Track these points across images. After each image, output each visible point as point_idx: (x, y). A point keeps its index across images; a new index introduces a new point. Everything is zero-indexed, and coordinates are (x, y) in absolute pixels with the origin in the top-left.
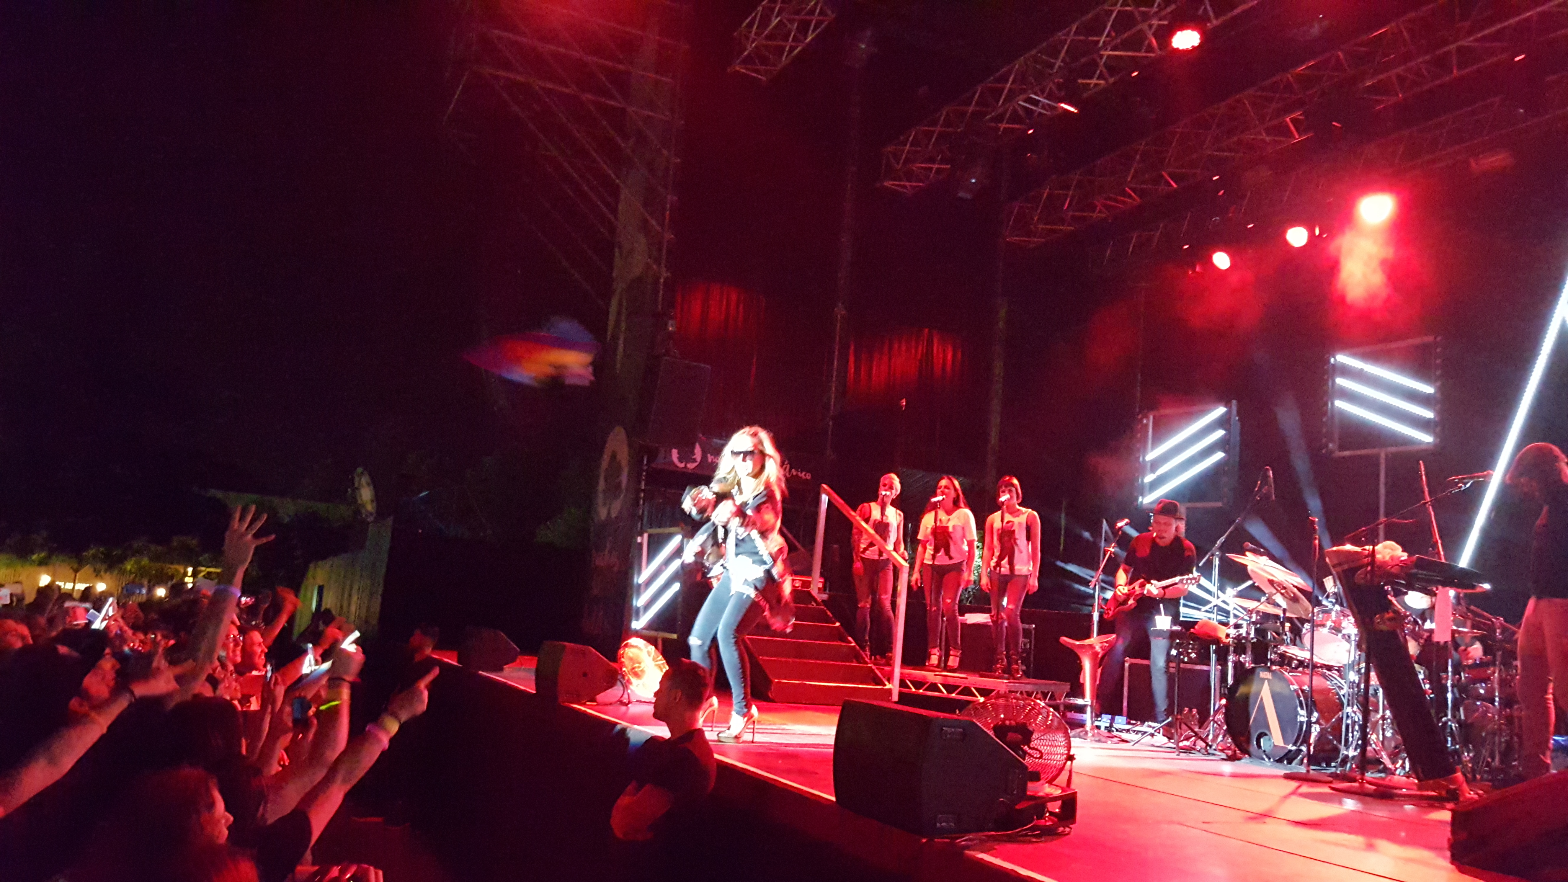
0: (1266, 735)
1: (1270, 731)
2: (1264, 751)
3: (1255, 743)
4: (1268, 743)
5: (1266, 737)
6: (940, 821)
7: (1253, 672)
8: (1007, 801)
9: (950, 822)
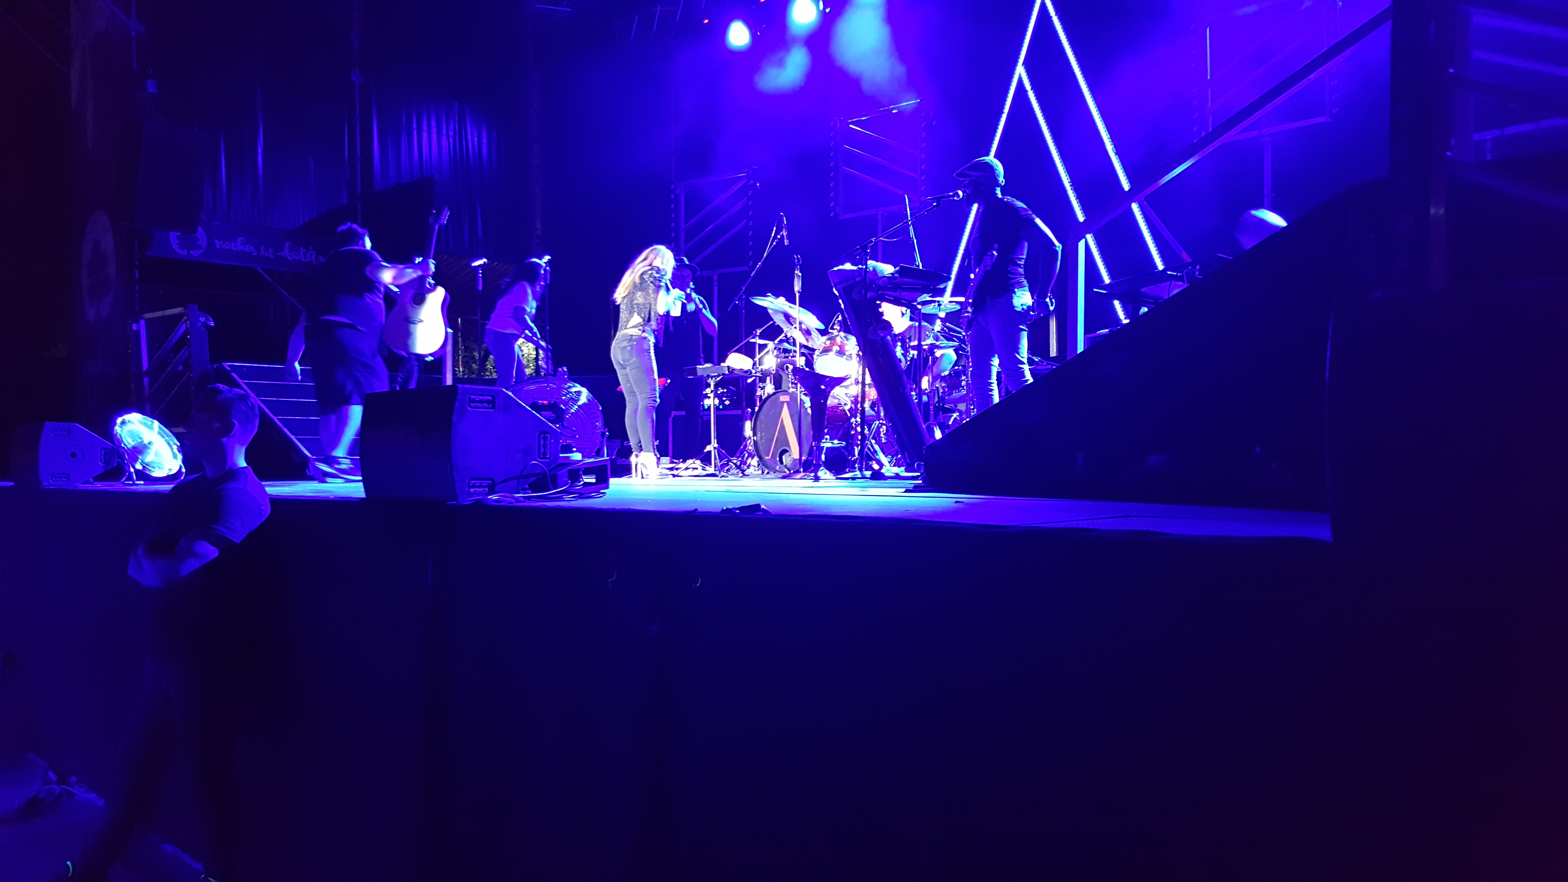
0: (788, 451)
1: (790, 447)
2: (786, 466)
3: (778, 459)
4: (790, 458)
5: (788, 454)
6: (474, 486)
7: (774, 396)
8: (540, 464)
9: (484, 487)
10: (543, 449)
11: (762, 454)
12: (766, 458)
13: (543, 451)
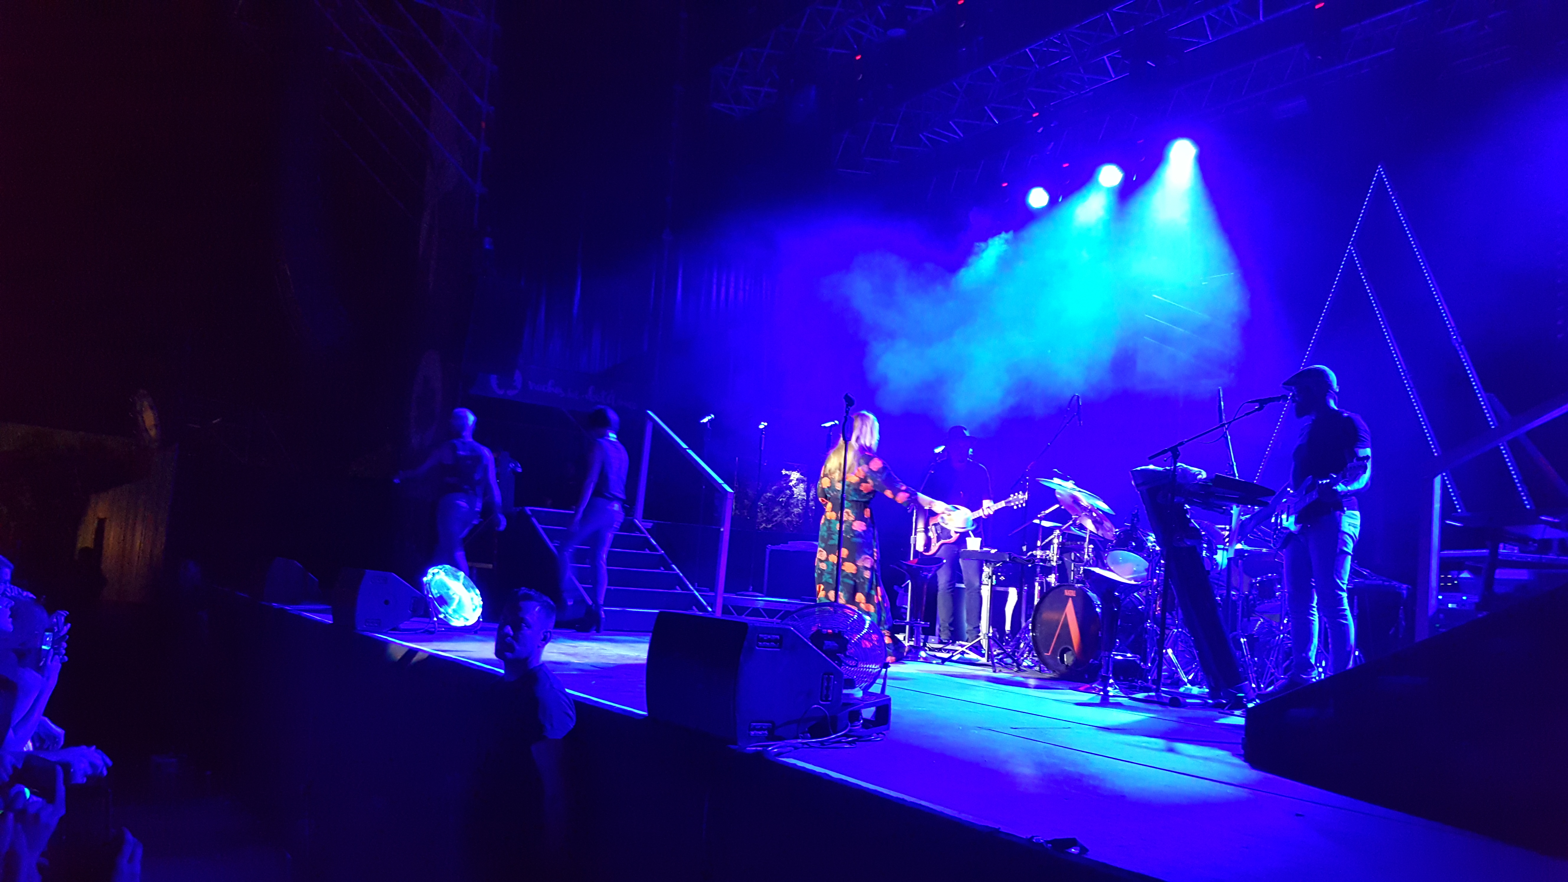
0: (1069, 650)
1: (1072, 646)
2: (1067, 666)
3: (1058, 657)
4: (1071, 658)
5: (1069, 652)
6: (754, 729)
7: (1057, 590)
8: (821, 708)
9: (764, 730)
10: (825, 691)
11: (1042, 650)
12: (1046, 654)
13: (825, 693)
